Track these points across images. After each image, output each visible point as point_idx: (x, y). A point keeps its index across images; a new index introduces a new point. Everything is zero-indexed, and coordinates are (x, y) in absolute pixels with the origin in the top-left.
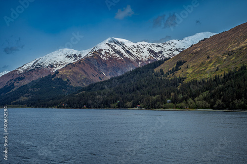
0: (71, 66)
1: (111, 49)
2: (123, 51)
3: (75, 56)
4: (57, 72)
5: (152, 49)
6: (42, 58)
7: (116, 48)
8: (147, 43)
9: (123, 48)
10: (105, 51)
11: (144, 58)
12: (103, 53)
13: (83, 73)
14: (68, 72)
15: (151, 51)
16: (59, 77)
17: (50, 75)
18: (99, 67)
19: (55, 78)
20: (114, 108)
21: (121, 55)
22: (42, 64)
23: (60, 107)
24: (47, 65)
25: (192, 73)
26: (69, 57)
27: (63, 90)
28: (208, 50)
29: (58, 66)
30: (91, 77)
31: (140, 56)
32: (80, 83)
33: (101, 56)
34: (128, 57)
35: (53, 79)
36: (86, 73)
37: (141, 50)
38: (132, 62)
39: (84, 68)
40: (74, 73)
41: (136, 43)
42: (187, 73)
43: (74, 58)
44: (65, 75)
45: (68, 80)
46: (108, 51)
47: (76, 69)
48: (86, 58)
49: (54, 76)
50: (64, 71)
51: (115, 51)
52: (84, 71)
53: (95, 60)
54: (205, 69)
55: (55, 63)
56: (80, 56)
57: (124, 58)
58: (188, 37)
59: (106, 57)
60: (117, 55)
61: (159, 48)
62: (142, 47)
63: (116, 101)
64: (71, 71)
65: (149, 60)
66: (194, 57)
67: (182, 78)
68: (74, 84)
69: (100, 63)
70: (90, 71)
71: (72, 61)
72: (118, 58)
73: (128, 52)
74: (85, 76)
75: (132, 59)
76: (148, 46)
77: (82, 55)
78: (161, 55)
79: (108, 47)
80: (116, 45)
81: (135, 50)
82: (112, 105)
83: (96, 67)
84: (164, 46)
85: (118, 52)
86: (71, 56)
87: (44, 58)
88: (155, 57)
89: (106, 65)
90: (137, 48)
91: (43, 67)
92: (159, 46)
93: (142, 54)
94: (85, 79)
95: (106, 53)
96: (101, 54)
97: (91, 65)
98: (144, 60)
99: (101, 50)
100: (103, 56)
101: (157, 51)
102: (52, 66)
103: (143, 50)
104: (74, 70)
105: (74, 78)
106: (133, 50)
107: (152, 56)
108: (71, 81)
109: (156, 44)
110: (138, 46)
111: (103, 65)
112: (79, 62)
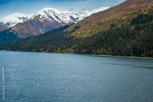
0: (19, 25)
1: (46, 15)
2: (54, 17)
3: (24, 18)
4: (10, 28)
5: (72, 16)
6: (3, 18)
7: (49, 15)
8: (70, 12)
9: (54, 15)
10: (42, 16)
11: (67, 21)
12: (41, 17)
13: (27, 29)
14: (17, 28)
15: (71, 17)
16: (11, 31)
17: (6, 30)
18: (38, 26)
19: (9, 32)
20: (34, 52)
21: (53, 19)
22: (2, 22)
23: (7, 50)
24: (5, 23)
25: (79, 34)
26: (20, 18)
27: (13, 40)
28: (92, 21)
29: (12, 24)
30: (32, 32)
31: (64, 20)
32: (24, 36)
33: (40, 19)
34: (57, 20)
35: (7, 33)
36: (29, 29)
37: (65, 16)
38: (59, 24)
39: (28, 26)
40: (21, 29)
41: (62, 12)
42: (77, 34)
43: (23, 20)
44: (15, 30)
45: (17, 34)
46: (44, 16)
47: (22, 27)
48: (30, 20)
49: (8, 30)
50: (15, 28)
51: (49, 16)
52: (27, 28)
53: (36, 22)
54: (86, 32)
55: (10, 22)
56: (26, 18)
57: (54, 21)
58: (95, 10)
59: (43, 20)
60: (50, 19)
61: (77, 16)
62: (66, 15)
63: (36, 48)
64: (19, 28)
65: (70, 23)
66: (85, 25)
67: (74, 36)
68: (20, 36)
69: (38, 24)
70: (32, 28)
71: (21, 21)
72: (50, 21)
73: (57, 17)
74: (28, 32)
75: (59, 22)
76: (70, 14)
77: (28, 18)
78: (77, 20)
79: (44, 14)
80: (50, 12)
81: (61, 16)
82: (33, 50)
83: (36, 26)
84: (80, 15)
85: (51, 17)
86: (21, 18)
87: (4, 18)
88: (74, 21)
89: (42, 25)
90: (63, 15)
91: (2, 25)
92: (77, 14)
93: (66, 19)
94: (28, 33)
95: (43, 17)
96: (40, 18)
97: (33, 25)
98: (66, 23)
99: (40, 15)
100: (41, 19)
101: (75, 18)
102: (8, 24)
103: (66, 16)
104: (21, 28)
105: (21, 32)
106: (60, 16)
107: (72, 20)
108: (18, 34)
109: (75, 13)
110: (63, 14)
111: (40, 25)
112: (25, 23)
